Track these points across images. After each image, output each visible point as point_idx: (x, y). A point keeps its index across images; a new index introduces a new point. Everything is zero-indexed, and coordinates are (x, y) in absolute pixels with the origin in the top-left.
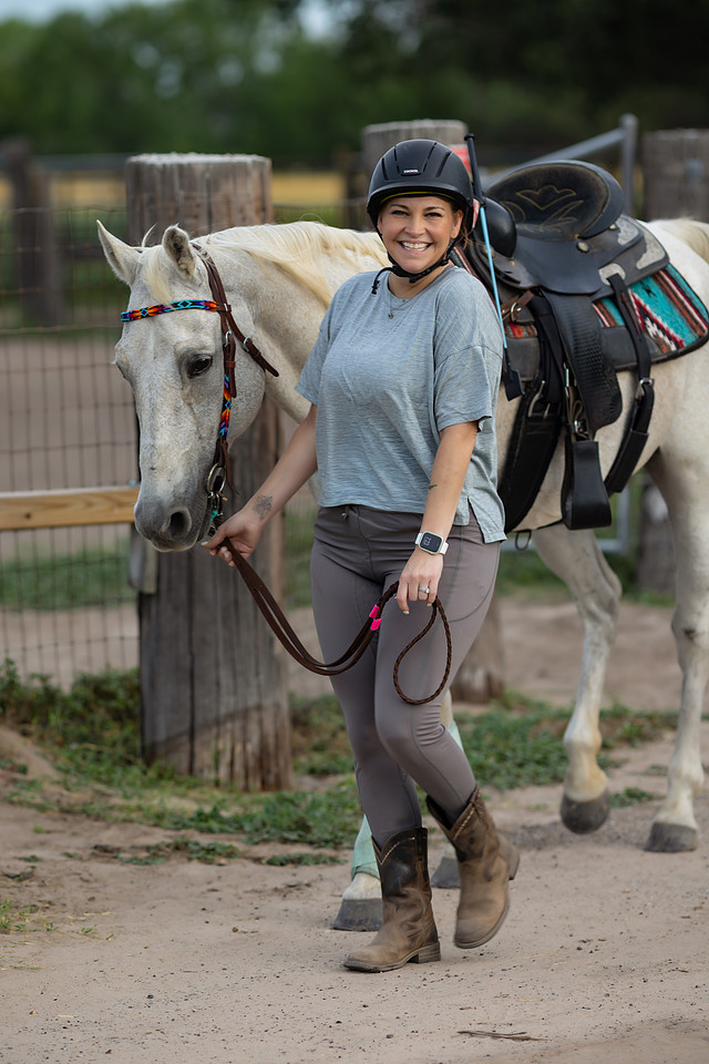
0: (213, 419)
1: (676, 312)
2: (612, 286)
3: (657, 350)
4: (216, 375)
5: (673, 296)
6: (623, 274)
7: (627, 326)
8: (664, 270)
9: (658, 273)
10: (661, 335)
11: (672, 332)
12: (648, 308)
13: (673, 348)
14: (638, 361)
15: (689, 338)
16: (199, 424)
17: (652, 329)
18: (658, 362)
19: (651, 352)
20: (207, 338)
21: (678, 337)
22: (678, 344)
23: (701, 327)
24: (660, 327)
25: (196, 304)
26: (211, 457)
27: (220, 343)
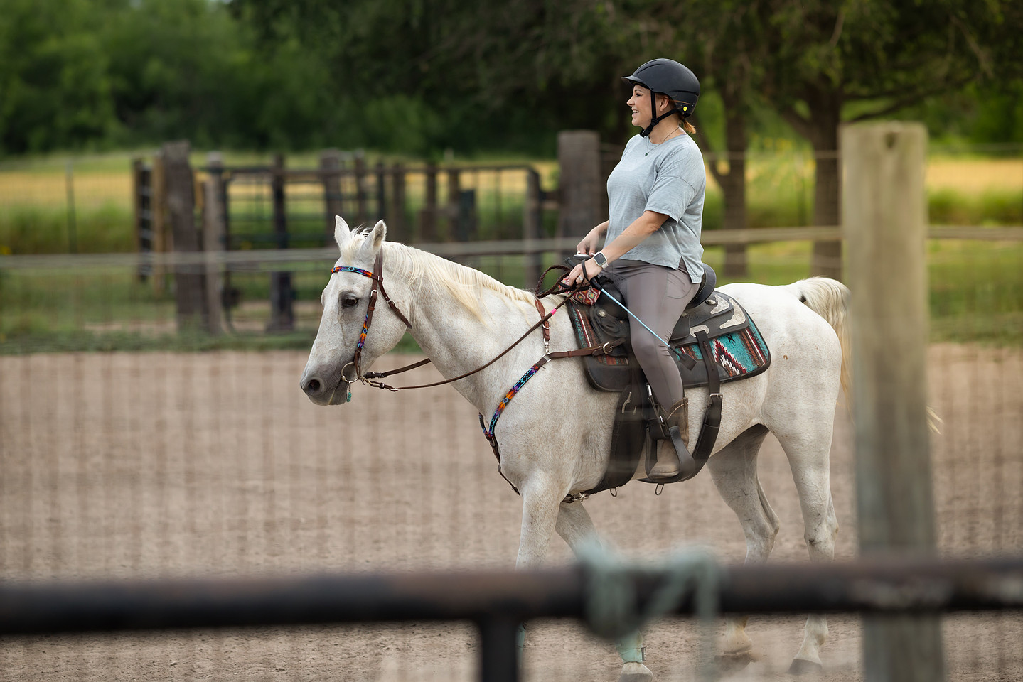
0: (355, 335)
1: (746, 352)
2: (697, 338)
3: (725, 374)
4: (361, 310)
5: (748, 342)
6: (707, 331)
7: (704, 360)
8: (748, 328)
9: (743, 330)
10: (730, 365)
11: (739, 363)
12: (725, 349)
13: (738, 373)
14: (709, 380)
15: (750, 367)
16: (345, 336)
17: (725, 362)
18: (726, 382)
19: (720, 375)
20: (358, 288)
21: (743, 367)
22: (742, 371)
23: (761, 362)
24: (731, 360)
25: (358, 270)
26: (350, 357)
27: (368, 294)
